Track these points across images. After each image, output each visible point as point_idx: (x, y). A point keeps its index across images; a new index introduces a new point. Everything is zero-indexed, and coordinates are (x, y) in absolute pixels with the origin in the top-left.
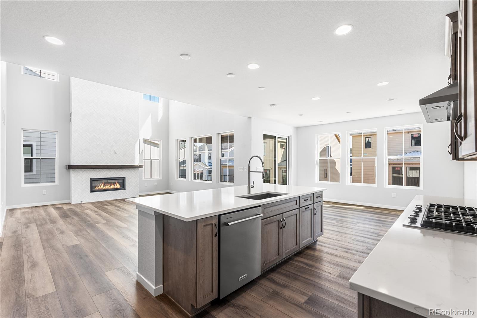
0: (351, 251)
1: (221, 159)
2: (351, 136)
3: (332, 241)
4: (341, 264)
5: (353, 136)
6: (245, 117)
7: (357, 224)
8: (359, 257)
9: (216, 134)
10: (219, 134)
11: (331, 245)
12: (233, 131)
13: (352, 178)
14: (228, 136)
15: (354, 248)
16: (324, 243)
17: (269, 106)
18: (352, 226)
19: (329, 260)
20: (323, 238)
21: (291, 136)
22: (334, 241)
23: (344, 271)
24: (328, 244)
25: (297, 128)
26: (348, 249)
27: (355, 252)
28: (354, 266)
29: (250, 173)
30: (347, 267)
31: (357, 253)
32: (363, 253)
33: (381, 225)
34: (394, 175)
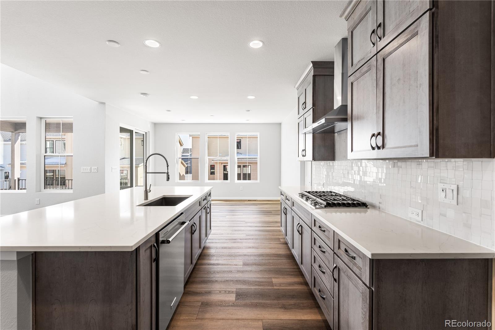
0: (237, 241)
1: (45, 156)
2: (191, 137)
3: (217, 236)
4: (238, 253)
5: (193, 137)
6: (95, 101)
7: (226, 217)
8: (246, 244)
9: (36, 118)
10: (41, 118)
11: (219, 240)
12: (72, 118)
13: (192, 177)
14: (60, 123)
15: (239, 238)
16: (213, 240)
17: (140, 94)
18: (223, 219)
19: (228, 254)
20: (212, 235)
21: (148, 132)
22: (219, 235)
23: (244, 259)
24: (217, 240)
25: (155, 125)
26: (234, 239)
27: (240, 241)
28: (248, 252)
29: (148, 174)
30: (244, 255)
31: (242, 240)
32: (246, 239)
33: (242, 214)
34: (224, 172)
